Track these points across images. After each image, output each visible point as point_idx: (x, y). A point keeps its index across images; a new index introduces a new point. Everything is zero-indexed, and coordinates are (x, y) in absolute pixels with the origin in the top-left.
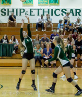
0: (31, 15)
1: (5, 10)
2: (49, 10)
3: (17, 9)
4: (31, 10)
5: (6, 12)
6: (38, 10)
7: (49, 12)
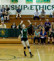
0: (31, 9)
1: (14, 6)
2: (43, 6)
3: (22, 6)
4: (31, 6)
5: (15, 7)
6: (36, 6)
7: (43, 7)
